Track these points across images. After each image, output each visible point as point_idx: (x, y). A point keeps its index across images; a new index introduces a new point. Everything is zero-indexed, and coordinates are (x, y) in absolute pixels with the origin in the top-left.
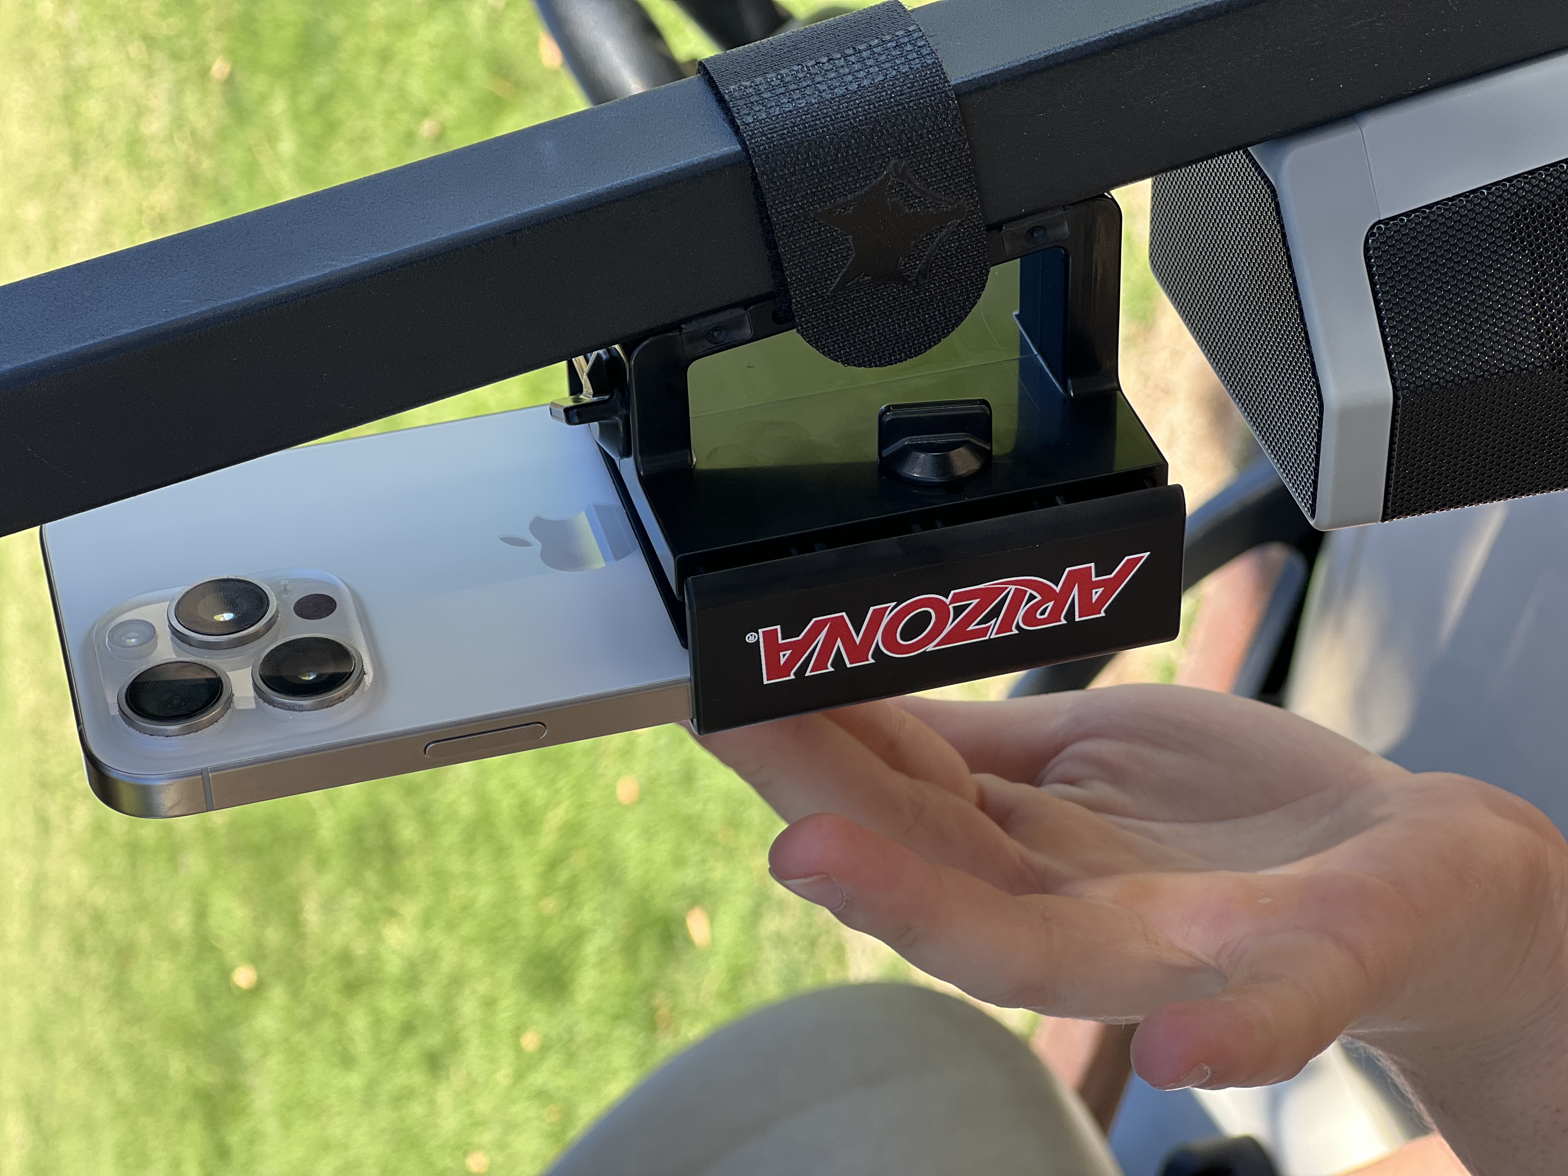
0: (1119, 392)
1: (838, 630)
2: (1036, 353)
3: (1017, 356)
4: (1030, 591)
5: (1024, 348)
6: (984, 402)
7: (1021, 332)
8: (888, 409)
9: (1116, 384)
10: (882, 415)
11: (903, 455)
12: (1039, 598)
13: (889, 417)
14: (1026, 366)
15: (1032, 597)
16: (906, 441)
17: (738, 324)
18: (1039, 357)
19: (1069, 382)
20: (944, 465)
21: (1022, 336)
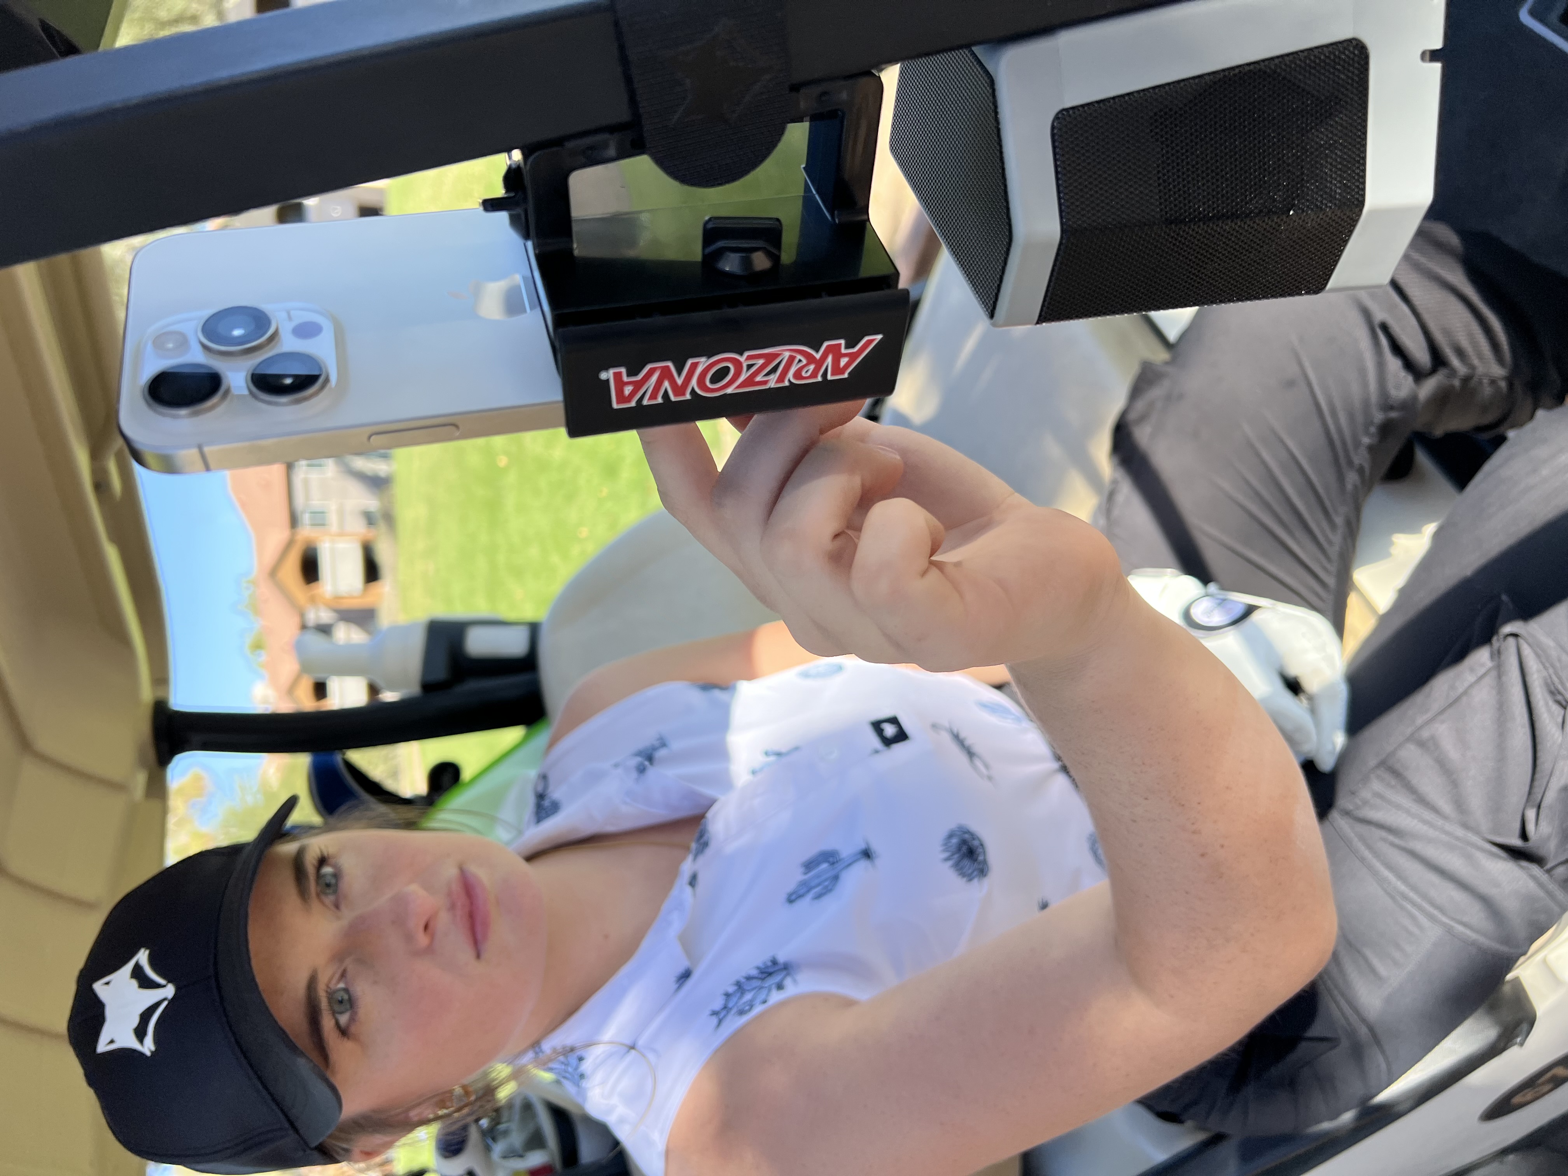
0: (868, 223)
1: (666, 374)
2: (814, 192)
3: (802, 194)
4: (799, 357)
5: (807, 189)
6: (778, 220)
7: (805, 178)
8: (710, 219)
9: (866, 217)
10: (706, 223)
11: (719, 254)
12: (804, 361)
13: (710, 226)
14: (808, 200)
15: (800, 361)
16: (721, 244)
17: (605, 145)
18: (817, 197)
19: (836, 212)
20: (747, 263)
21: (806, 181)
